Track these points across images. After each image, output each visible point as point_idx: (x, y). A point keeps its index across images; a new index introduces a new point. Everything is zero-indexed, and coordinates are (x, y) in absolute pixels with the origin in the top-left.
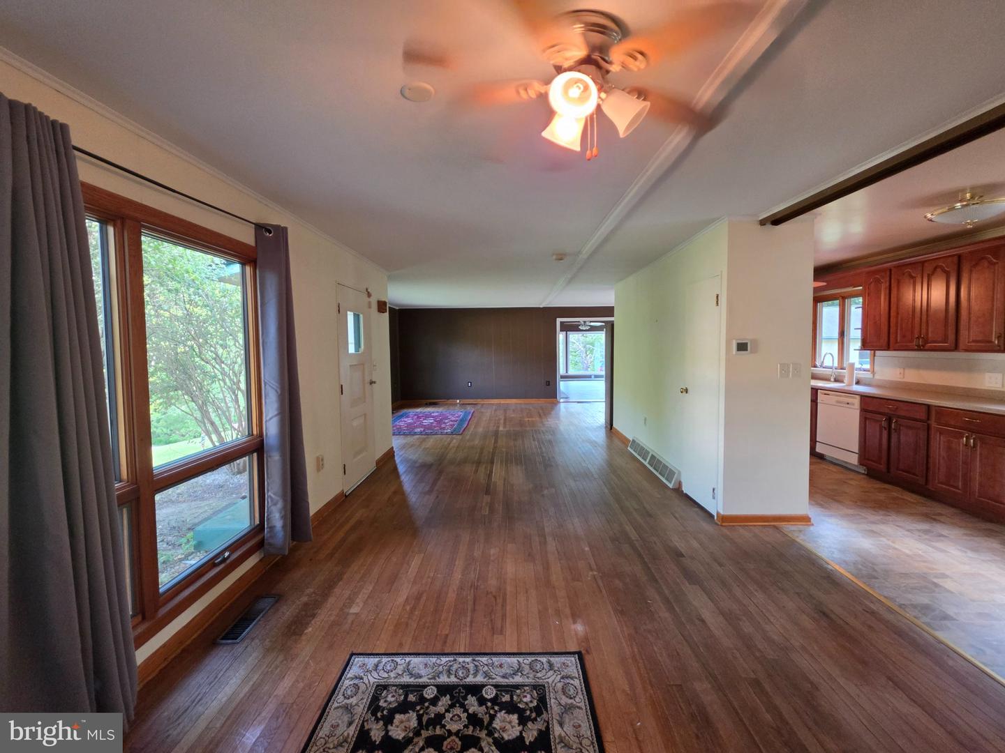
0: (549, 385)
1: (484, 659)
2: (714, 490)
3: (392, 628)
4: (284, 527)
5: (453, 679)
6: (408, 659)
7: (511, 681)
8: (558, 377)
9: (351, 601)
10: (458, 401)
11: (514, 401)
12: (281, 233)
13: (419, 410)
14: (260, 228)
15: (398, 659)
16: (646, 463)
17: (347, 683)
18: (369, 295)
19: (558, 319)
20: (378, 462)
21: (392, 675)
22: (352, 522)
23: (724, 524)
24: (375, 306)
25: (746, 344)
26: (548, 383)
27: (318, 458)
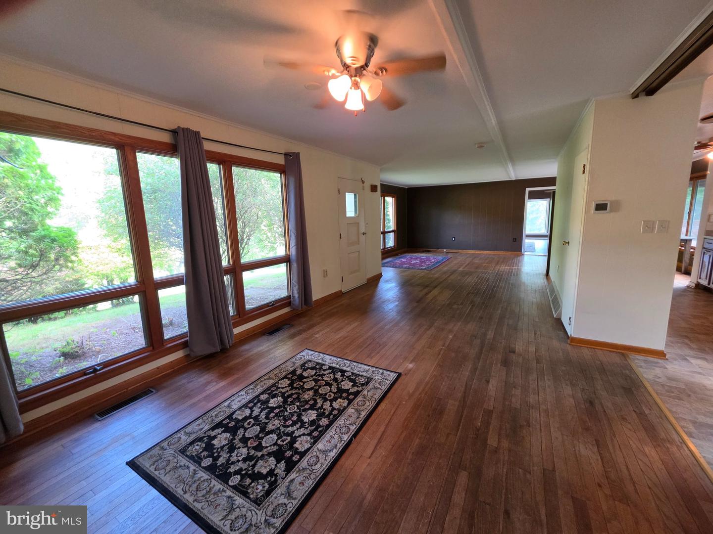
0: (515, 241)
1: (355, 364)
2: (570, 318)
3: (327, 345)
4: (299, 297)
5: (337, 366)
6: (325, 356)
7: (361, 373)
8: (524, 236)
9: (318, 332)
10: (445, 250)
11: (486, 252)
12: (297, 156)
13: (415, 255)
14: (287, 155)
15: (321, 355)
16: (551, 300)
17: (299, 356)
18: (363, 182)
19: (527, 189)
20: (368, 280)
21: (316, 358)
22: (340, 304)
23: (573, 344)
24: (368, 188)
25: (606, 205)
26: (515, 240)
27: (324, 270)
